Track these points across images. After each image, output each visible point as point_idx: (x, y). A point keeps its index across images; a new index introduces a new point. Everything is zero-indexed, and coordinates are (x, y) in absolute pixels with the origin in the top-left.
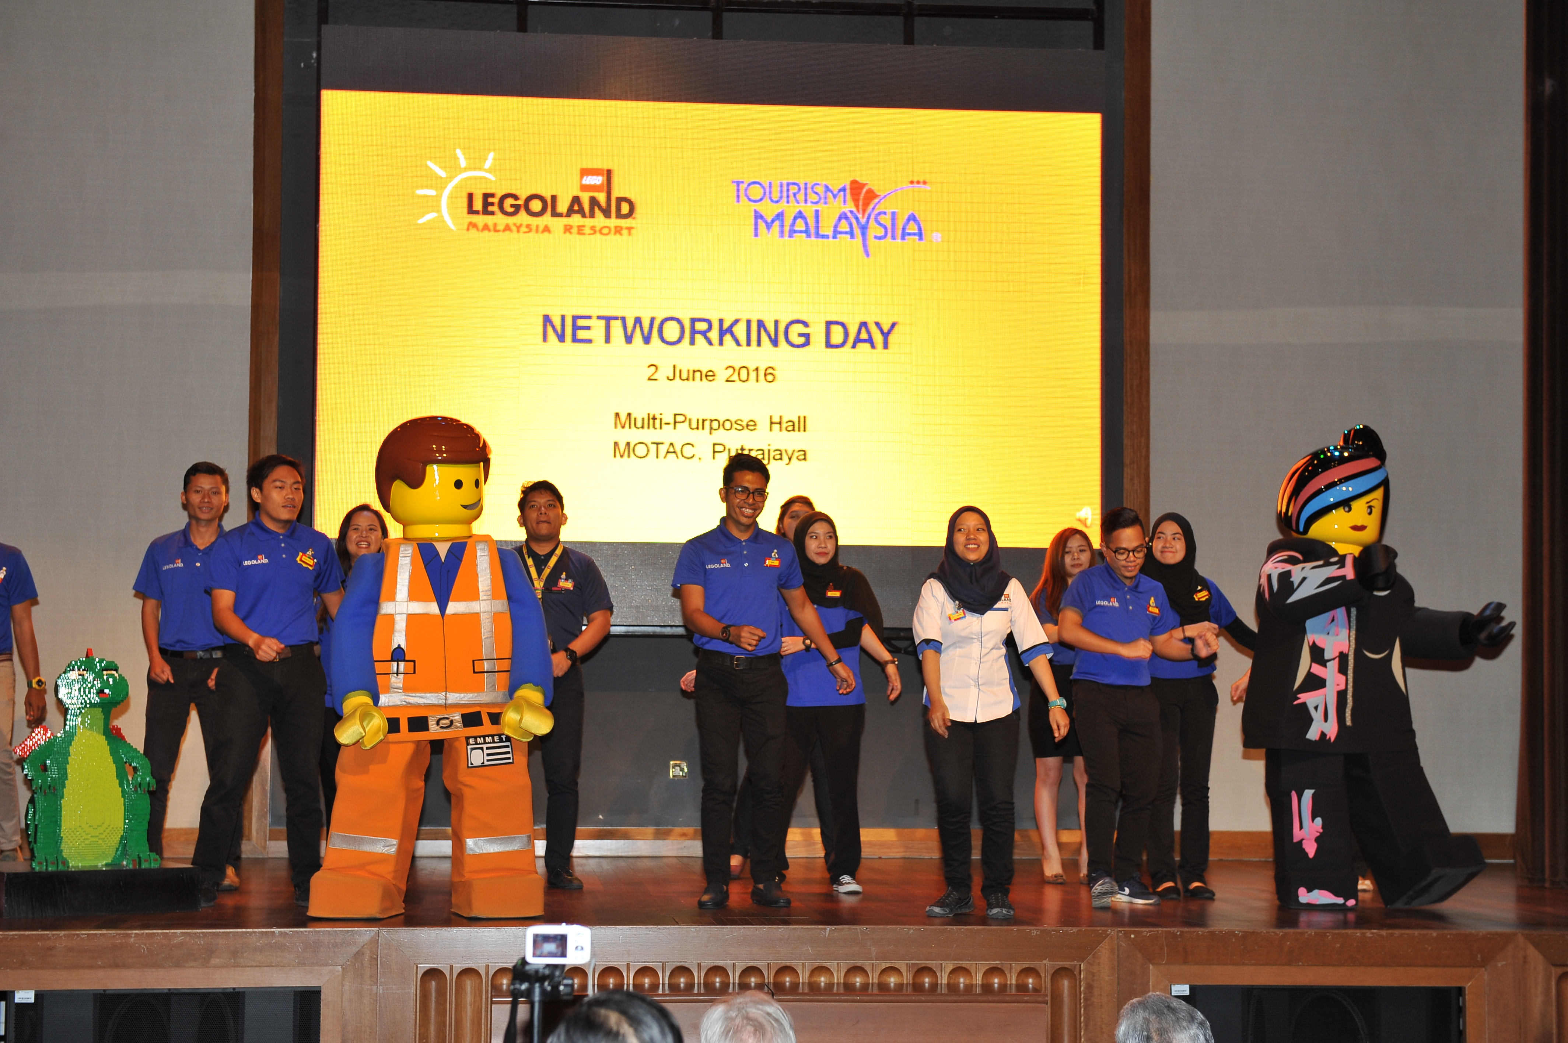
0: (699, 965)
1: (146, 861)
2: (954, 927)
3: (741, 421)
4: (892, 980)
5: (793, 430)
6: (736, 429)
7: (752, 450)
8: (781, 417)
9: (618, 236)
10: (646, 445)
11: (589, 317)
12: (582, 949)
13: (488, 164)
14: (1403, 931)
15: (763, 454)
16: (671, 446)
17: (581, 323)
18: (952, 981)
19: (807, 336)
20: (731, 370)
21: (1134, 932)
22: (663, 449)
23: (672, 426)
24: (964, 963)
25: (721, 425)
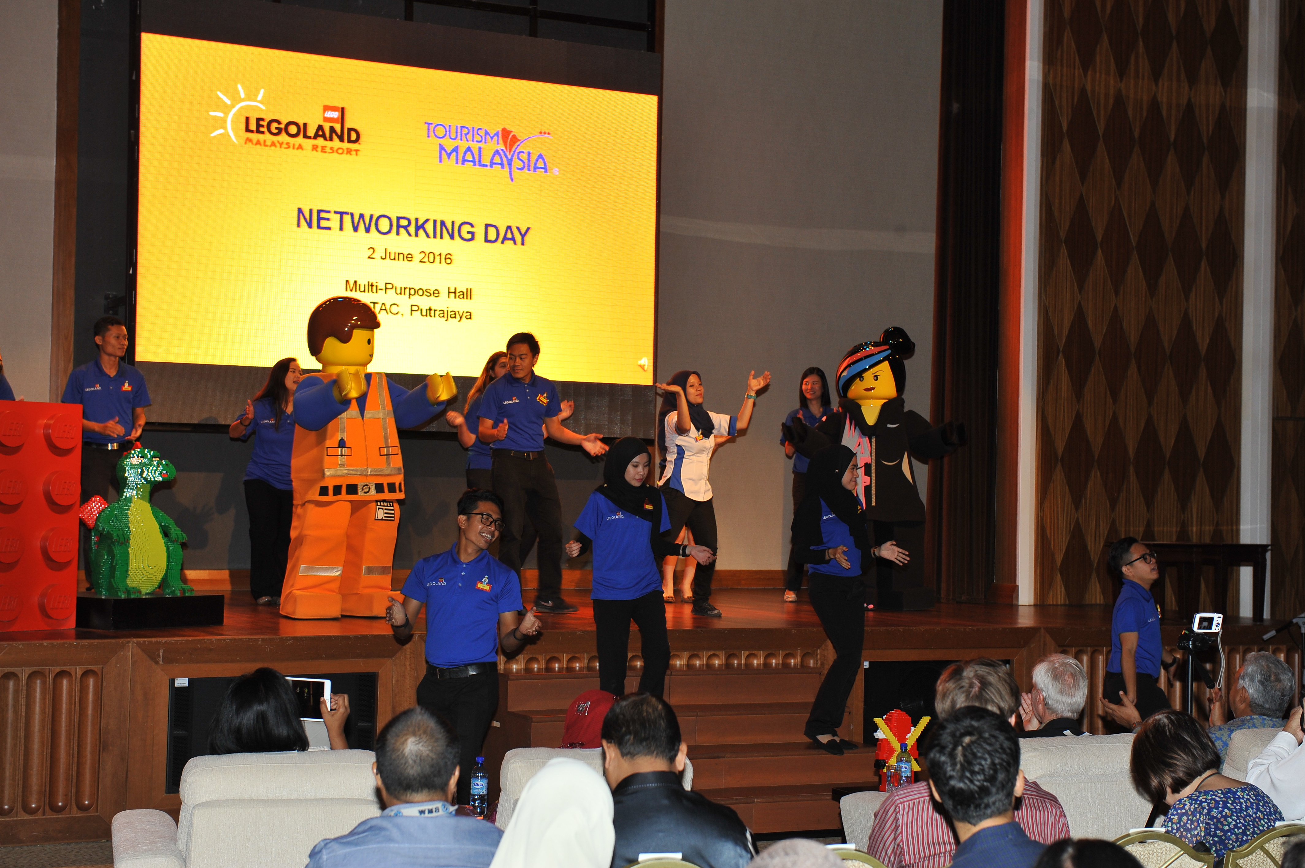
3: (430, 290)
5: (463, 298)
6: (426, 295)
8: (455, 289)
9: (349, 155)
11: (329, 212)
13: (260, 97)
15: (444, 313)
16: (383, 305)
17: (323, 215)
19: (473, 233)
20: (423, 254)
23: (384, 291)
25: (417, 292)
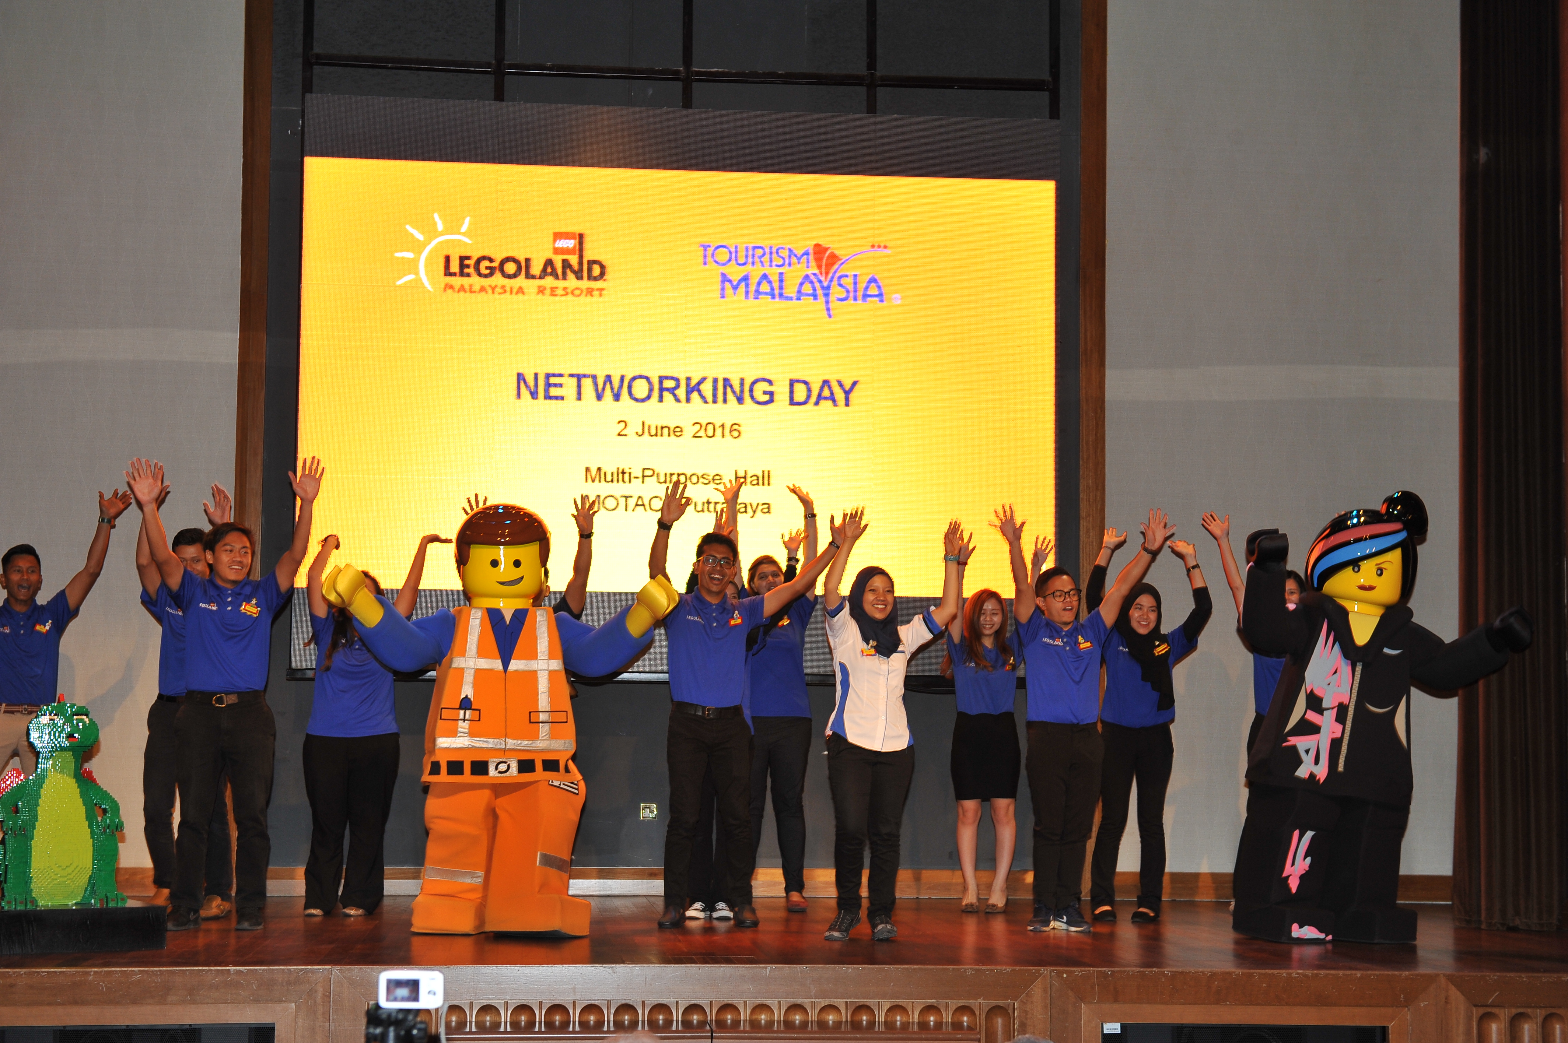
0: (643, 1003)
1: (113, 900)
2: (892, 967)
3: (708, 475)
4: (831, 1018)
5: (758, 484)
6: (702, 483)
7: (718, 503)
8: (746, 471)
9: (589, 296)
10: (615, 498)
11: (561, 375)
12: (435, 994)
13: (464, 229)
14: (1328, 972)
16: (640, 500)
17: (553, 380)
18: (889, 1019)
19: (771, 394)
20: (698, 426)
21: (1066, 972)
22: (632, 502)
23: (641, 479)
24: (900, 1001)
